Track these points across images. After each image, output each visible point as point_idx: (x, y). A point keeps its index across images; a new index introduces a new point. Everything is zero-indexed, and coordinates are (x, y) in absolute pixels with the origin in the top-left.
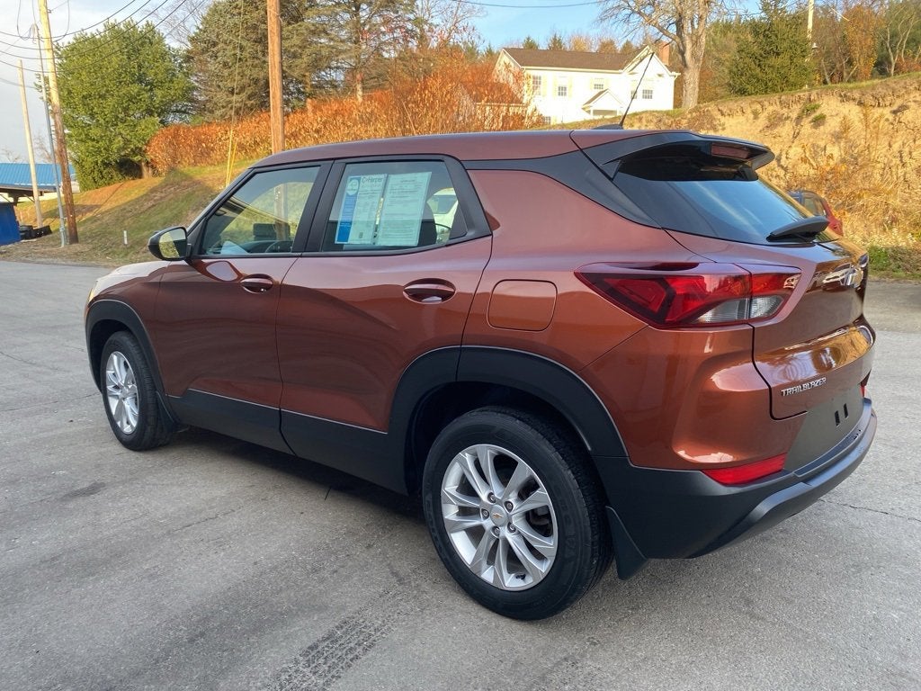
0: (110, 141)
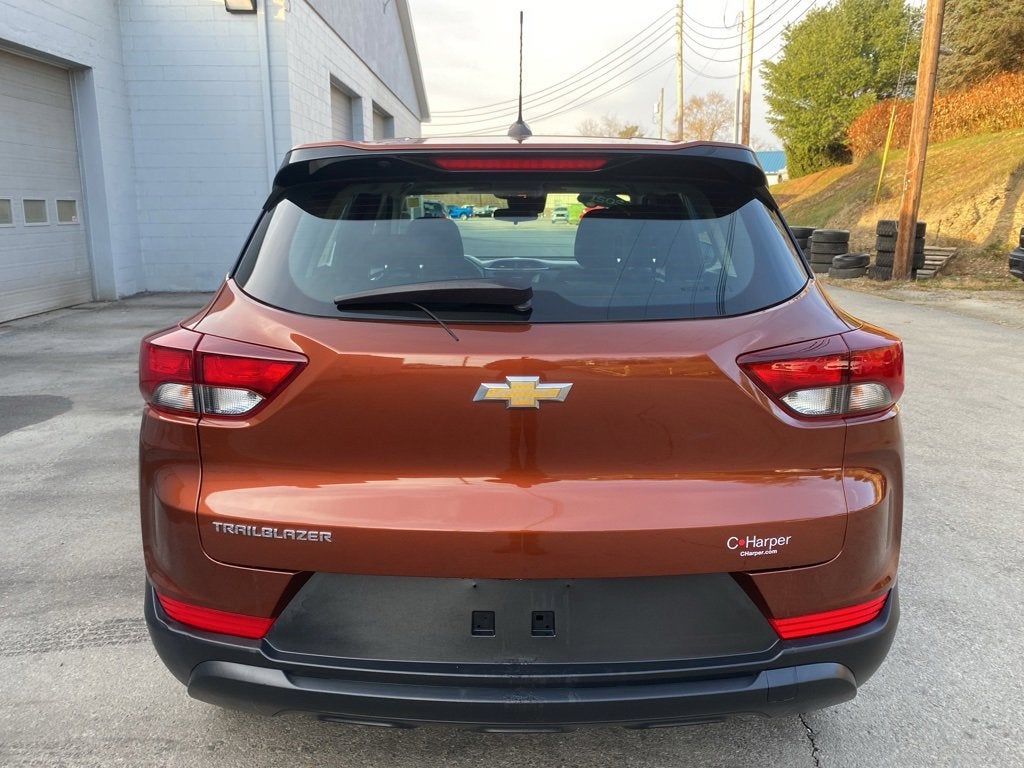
0: (820, 125)
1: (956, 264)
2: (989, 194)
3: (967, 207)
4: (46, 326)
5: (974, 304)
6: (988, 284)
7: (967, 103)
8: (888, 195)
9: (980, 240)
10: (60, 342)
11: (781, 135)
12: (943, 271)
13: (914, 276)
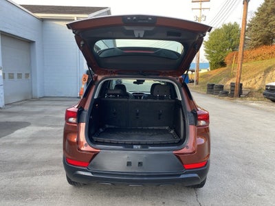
0: (218, 57)
1: (250, 94)
2: (259, 76)
3: (253, 80)
4: (21, 105)
5: (254, 104)
6: (258, 99)
7: (255, 53)
8: (234, 76)
9: (257, 88)
10: (25, 109)
11: (208, 59)
12: (247, 95)
13: (240, 97)
